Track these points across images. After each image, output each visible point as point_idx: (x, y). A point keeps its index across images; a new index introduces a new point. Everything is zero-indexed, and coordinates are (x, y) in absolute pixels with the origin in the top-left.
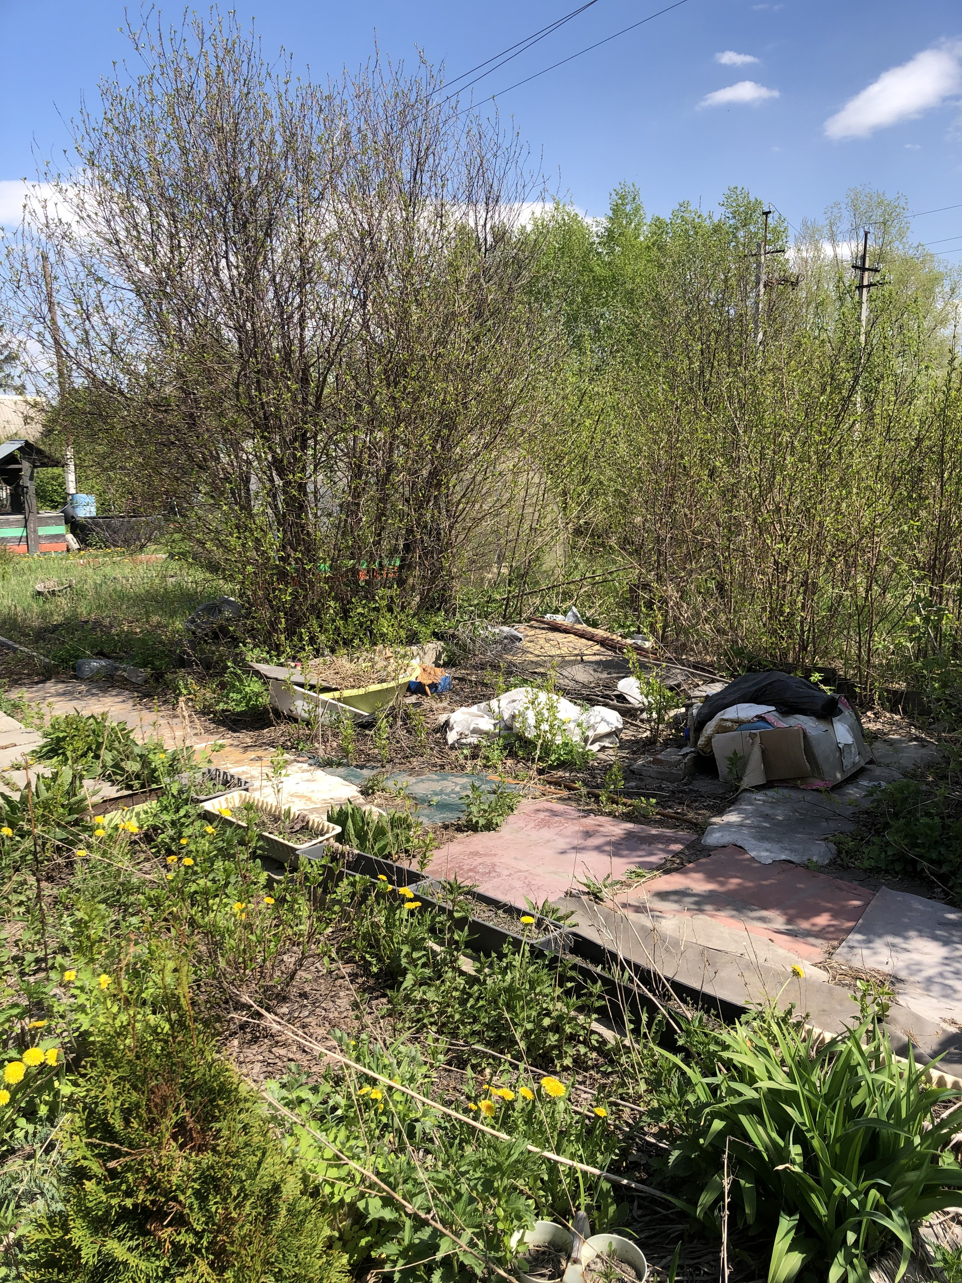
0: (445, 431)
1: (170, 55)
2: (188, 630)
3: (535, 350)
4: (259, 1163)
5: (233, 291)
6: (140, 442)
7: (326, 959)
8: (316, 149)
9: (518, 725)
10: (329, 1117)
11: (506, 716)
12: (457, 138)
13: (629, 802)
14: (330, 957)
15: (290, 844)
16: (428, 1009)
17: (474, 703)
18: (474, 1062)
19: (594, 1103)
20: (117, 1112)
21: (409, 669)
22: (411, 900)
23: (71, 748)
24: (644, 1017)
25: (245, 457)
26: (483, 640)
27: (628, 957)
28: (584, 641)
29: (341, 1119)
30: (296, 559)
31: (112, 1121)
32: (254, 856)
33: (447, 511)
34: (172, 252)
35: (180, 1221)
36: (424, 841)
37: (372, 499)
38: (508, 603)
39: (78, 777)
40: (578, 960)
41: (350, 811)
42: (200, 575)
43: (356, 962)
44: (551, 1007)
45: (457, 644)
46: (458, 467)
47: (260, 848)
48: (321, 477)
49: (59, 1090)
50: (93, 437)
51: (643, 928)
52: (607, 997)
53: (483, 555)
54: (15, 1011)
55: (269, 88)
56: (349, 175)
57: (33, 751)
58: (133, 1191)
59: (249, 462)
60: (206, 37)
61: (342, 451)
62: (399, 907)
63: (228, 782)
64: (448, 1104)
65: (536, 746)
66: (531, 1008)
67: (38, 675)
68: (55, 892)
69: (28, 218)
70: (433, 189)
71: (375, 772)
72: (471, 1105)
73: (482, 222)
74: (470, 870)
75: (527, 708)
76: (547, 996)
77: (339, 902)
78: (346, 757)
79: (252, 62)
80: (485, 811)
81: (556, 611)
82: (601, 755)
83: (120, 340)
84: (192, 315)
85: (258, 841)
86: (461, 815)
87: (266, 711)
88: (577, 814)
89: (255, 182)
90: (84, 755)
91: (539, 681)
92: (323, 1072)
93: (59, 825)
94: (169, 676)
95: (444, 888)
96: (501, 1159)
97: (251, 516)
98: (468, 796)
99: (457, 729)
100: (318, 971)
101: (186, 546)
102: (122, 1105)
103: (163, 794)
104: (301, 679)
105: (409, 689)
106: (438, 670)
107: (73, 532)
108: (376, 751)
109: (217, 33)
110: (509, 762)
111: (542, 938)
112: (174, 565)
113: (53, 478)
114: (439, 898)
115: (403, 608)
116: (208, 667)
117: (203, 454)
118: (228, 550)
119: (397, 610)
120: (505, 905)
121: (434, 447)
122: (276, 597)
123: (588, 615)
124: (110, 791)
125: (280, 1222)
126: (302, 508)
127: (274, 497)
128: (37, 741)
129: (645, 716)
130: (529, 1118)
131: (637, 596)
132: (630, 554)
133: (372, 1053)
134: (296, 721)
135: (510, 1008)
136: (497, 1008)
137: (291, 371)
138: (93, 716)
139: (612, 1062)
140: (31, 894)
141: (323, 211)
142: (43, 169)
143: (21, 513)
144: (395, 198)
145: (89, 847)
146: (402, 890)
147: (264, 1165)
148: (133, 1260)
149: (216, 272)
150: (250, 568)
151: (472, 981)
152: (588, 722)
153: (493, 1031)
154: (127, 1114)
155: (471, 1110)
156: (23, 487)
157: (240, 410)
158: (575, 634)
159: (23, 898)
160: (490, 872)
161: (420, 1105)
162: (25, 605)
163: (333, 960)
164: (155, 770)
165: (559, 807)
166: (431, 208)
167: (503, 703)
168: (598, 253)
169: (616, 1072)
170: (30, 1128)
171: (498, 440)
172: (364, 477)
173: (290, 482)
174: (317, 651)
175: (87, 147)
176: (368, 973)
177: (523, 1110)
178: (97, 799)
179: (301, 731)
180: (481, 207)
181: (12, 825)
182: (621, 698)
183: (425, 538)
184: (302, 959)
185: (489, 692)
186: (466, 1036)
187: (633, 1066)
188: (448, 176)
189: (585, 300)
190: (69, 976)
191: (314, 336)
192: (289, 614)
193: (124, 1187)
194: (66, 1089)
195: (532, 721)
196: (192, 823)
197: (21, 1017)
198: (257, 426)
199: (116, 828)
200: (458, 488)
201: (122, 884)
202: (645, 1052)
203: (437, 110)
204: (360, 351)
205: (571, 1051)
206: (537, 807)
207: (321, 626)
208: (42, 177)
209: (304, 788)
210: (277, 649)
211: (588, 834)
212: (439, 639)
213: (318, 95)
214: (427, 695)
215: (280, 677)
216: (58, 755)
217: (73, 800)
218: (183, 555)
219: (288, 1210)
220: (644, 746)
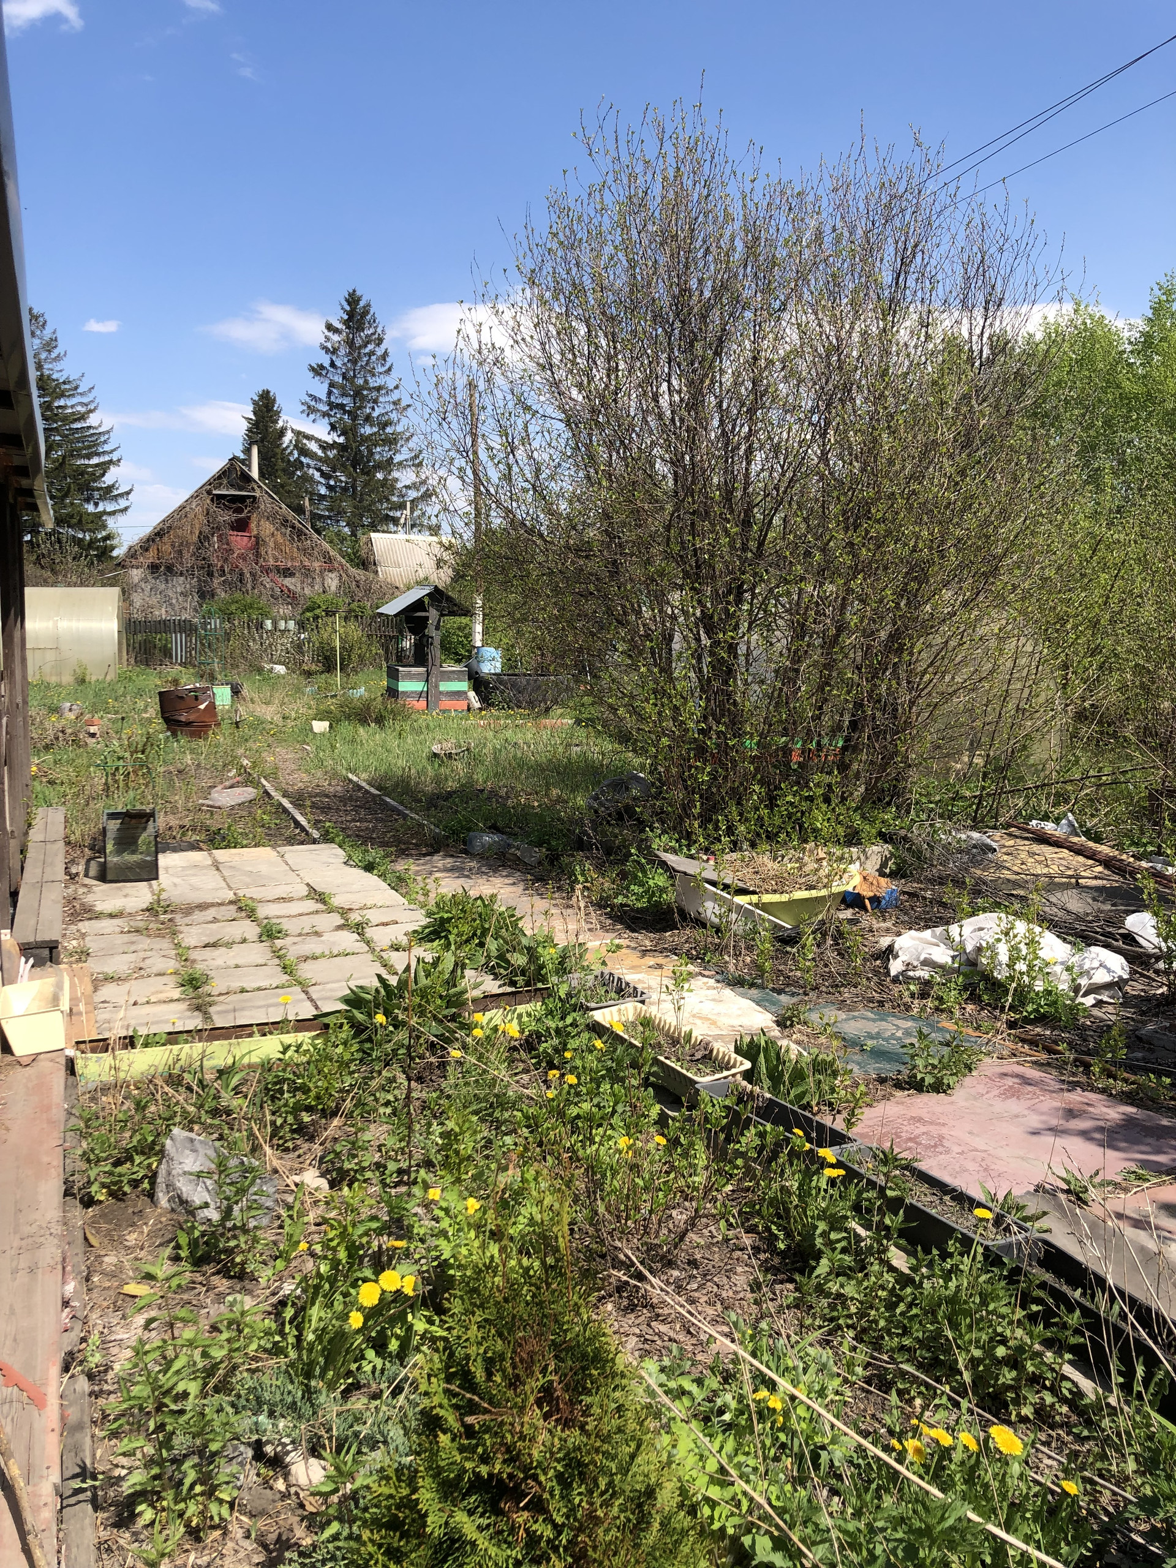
0: (914, 585)
1: (625, 159)
2: (591, 807)
3: (1038, 487)
4: (633, 1457)
5: (673, 420)
6: (556, 590)
7: (723, 1223)
8: (781, 253)
9: (984, 961)
10: (715, 1420)
11: (969, 948)
12: (953, 231)
13: (1133, 1078)
14: (727, 1221)
15: (689, 1075)
16: (845, 1307)
17: (927, 927)
18: (901, 1386)
19: (1061, 1475)
20: (479, 1359)
21: (846, 876)
22: (832, 1166)
23: (455, 931)
24: (1140, 1371)
25: (669, 611)
26: (944, 847)
27: (1121, 1286)
28: (1081, 859)
29: (728, 1427)
30: (718, 733)
31: (473, 1369)
32: (646, 1084)
33: (909, 682)
34: (608, 376)
35: (538, 1507)
36: (853, 1095)
37: (815, 664)
38: (980, 803)
39: (459, 965)
40: (1048, 1277)
41: (763, 1043)
42: (608, 746)
43: (758, 1233)
44: (1008, 1333)
45: (909, 849)
46: (927, 628)
47: (654, 1074)
48: (755, 637)
49: (412, 1325)
50: (506, 584)
51: (1142, 1250)
52: (1087, 1334)
53: (952, 739)
54: (375, 1225)
55: (732, 189)
56: (817, 280)
57: (415, 932)
58: (489, 1457)
59: (674, 618)
60: (666, 136)
61: (783, 606)
62: (817, 1172)
63: (622, 991)
64: (865, 1434)
65: (1007, 990)
66: (980, 1330)
67: (426, 846)
68: (424, 1095)
69: (461, 344)
70: (919, 294)
71: (795, 1000)
72: (894, 1442)
73: (978, 331)
74: (910, 1139)
75: (999, 940)
76: (1003, 1317)
77: (743, 1155)
78: (762, 977)
79: (716, 160)
80: (934, 1067)
81: (1046, 818)
82: (1096, 1012)
83: (544, 476)
84: (625, 447)
85: (652, 1065)
86: (902, 1068)
87: (670, 910)
88: (1058, 1086)
89: (707, 294)
90: (467, 941)
91: (1017, 906)
92: (709, 1362)
93: (435, 1017)
94: (565, 860)
95: (875, 1156)
96: (933, 1521)
97: (671, 680)
98: (912, 1044)
99: (903, 957)
100: (713, 1237)
101: (594, 711)
102: (485, 1352)
103: (550, 996)
104: (713, 876)
105: (843, 901)
106: (883, 881)
107: (476, 689)
108: (798, 974)
109: (679, 130)
110: (970, 1008)
111: (1001, 1241)
112: (581, 733)
113: (459, 628)
114: (867, 1168)
115: (843, 799)
116: (608, 853)
117: (623, 607)
118: (641, 718)
119: (835, 801)
120: (954, 1190)
121: (898, 604)
122: (691, 776)
123: (1089, 825)
124: (492, 986)
125: (652, 1536)
126: (730, 672)
127: (699, 659)
128: (418, 920)
129: (1161, 965)
130: (971, 1477)
131: (1160, 805)
132: (1153, 749)
133: (772, 1351)
134: (704, 925)
135: (955, 1326)
136: (935, 1321)
137: (732, 512)
138: (480, 897)
139: (1089, 1423)
140: (401, 1094)
141: (784, 324)
142: (481, 290)
143: (423, 665)
144: (871, 306)
145: (464, 1047)
146: (823, 1152)
147: (639, 1460)
148: (483, 1543)
149: (656, 398)
150: (665, 741)
151: (904, 1280)
152: (1081, 966)
153: (928, 1350)
154: (490, 1364)
155: (893, 1449)
156: (429, 637)
157: (668, 556)
158: (1070, 849)
159: (391, 1097)
160: (935, 1146)
161: (827, 1427)
162: (420, 767)
163: (731, 1225)
164: (542, 967)
165: (1034, 1073)
166: (915, 317)
167: (966, 931)
168: (1130, 365)
169: (1095, 1438)
170: (379, 1362)
171: (981, 598)
172: (807, 639)
173: (719, 642)
174: (735, 843)
175: (529, 264)
176: (773, 1250)
177: (963, 1463)
178: (477, 993)
179: (709, 939)
180: (979, 313)
181: (387, 1013)
182: (1130, 938)
183: (878, 714)
184: (695, 1217)
185: (948, 914)
186: (892, 1350)
187: (1119, 1435)
188: (939, 277)
189: (1108, 423)
190: (434, 1194)
191: (762, 470)
192: (706, 797)
193: (480, 1450)
194: (420, 1326)
195: (1004, 957)
196: (578, 1034)
197: (379, 1232)
198: (686, 575)
199: (495, 1029)
200: (924, 655)
201: (496, 1096)
202: (1138, 1418)
203: (930, 200)
204: (814, 487)
205: (1034, 1398)
206: (1004, 1070)
207: (741, 814)
208: (480, 298)
209: (708, 1008)
210: (688, 838)
211: (1070, 1113)
212: (886, 842)
213: (789, 192)
214: (866, 911)
215: (689, 871)
216: (440, 938)
217: (453, 991)
218: (591, 722)
219: (661, 1524)
220: (1158, 1006)
